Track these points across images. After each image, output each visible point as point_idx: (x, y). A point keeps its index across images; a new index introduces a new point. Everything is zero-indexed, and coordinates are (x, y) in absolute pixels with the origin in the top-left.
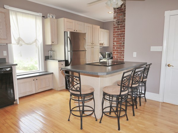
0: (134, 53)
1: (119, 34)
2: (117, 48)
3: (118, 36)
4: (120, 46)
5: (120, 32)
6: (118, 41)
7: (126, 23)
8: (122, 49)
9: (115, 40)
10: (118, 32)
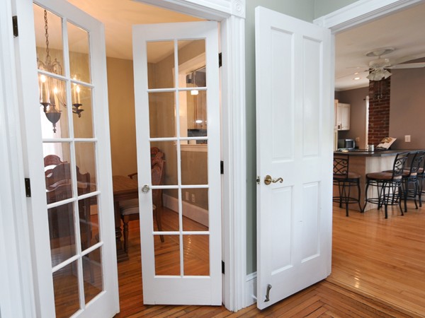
0: (409, 141)
1: (378, 112)
2: (375, 131)
3: (377, 114)
4: (380, 128)
5: (381, 108)
6: (377, 121)
7: (391, 95)
8: (385, 132)
9: (373, 119)
10: (378, 108)
